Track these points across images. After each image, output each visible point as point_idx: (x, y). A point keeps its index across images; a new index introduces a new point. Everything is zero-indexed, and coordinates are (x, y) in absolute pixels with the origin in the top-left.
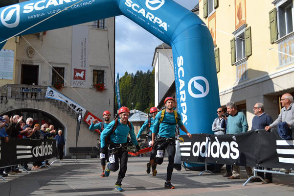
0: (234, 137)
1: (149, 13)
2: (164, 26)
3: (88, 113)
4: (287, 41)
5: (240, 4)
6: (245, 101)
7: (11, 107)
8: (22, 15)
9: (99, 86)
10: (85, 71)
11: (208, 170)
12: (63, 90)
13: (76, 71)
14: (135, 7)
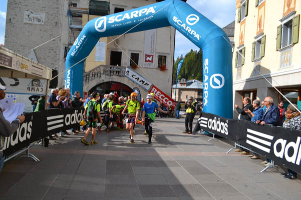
0: (227, 121)
1: (188, 27)
2: (198, 36)
3: (153, 86)
4: (286, 51)
5: (261, 16)
6: (257, 89)
7: (103, 80)
8: (108, 24)
9: (162, 67)
10: (153, 56)
11: (215, 137)
12: (138, 69)
13: (147, 56)
14: (179, 22)
